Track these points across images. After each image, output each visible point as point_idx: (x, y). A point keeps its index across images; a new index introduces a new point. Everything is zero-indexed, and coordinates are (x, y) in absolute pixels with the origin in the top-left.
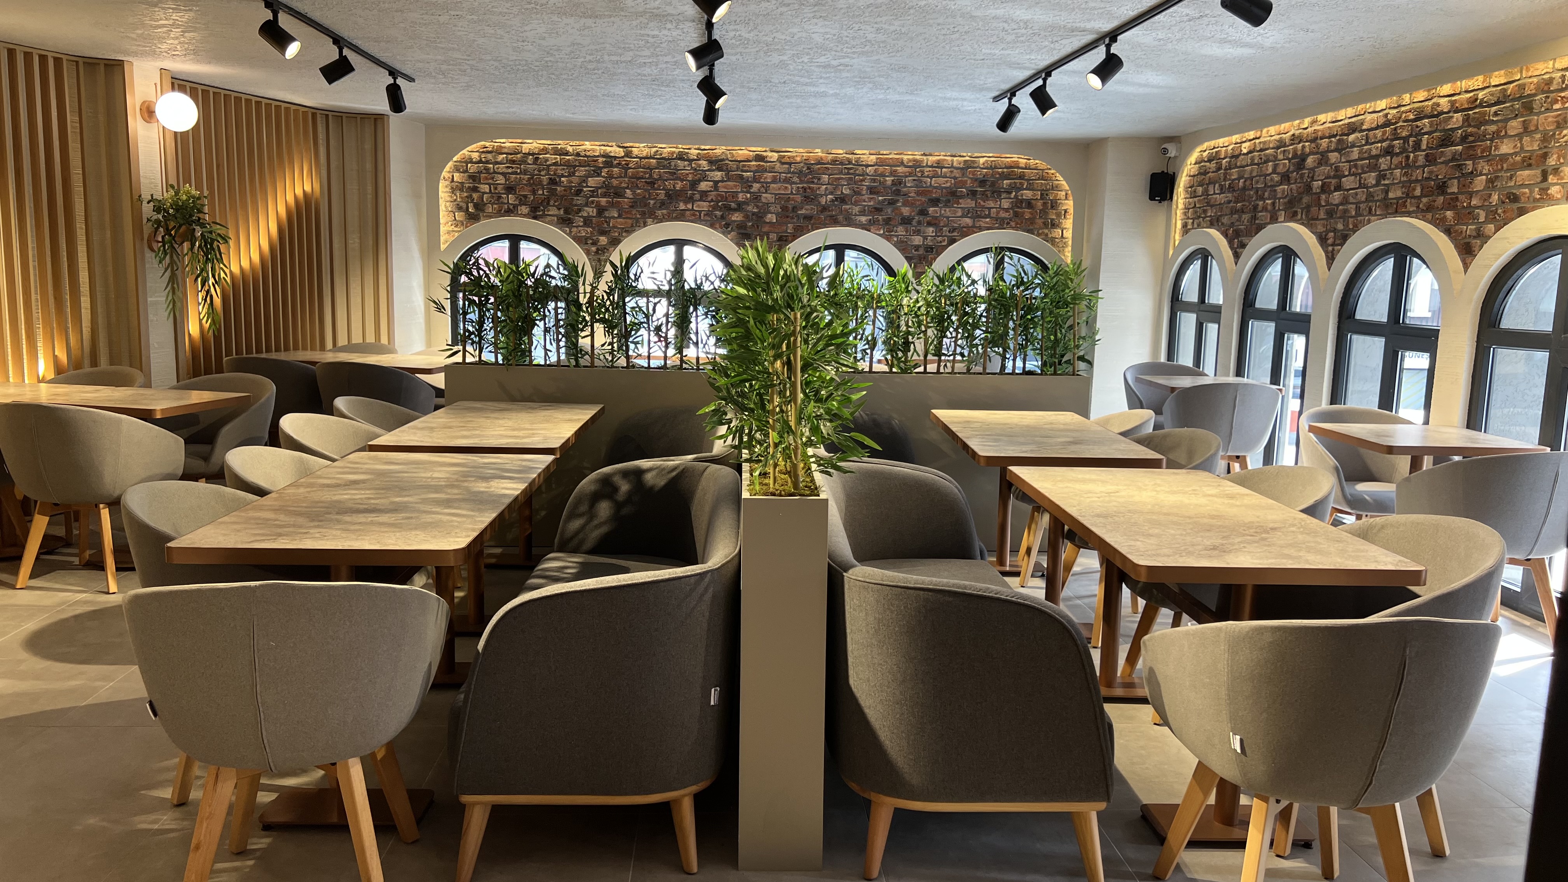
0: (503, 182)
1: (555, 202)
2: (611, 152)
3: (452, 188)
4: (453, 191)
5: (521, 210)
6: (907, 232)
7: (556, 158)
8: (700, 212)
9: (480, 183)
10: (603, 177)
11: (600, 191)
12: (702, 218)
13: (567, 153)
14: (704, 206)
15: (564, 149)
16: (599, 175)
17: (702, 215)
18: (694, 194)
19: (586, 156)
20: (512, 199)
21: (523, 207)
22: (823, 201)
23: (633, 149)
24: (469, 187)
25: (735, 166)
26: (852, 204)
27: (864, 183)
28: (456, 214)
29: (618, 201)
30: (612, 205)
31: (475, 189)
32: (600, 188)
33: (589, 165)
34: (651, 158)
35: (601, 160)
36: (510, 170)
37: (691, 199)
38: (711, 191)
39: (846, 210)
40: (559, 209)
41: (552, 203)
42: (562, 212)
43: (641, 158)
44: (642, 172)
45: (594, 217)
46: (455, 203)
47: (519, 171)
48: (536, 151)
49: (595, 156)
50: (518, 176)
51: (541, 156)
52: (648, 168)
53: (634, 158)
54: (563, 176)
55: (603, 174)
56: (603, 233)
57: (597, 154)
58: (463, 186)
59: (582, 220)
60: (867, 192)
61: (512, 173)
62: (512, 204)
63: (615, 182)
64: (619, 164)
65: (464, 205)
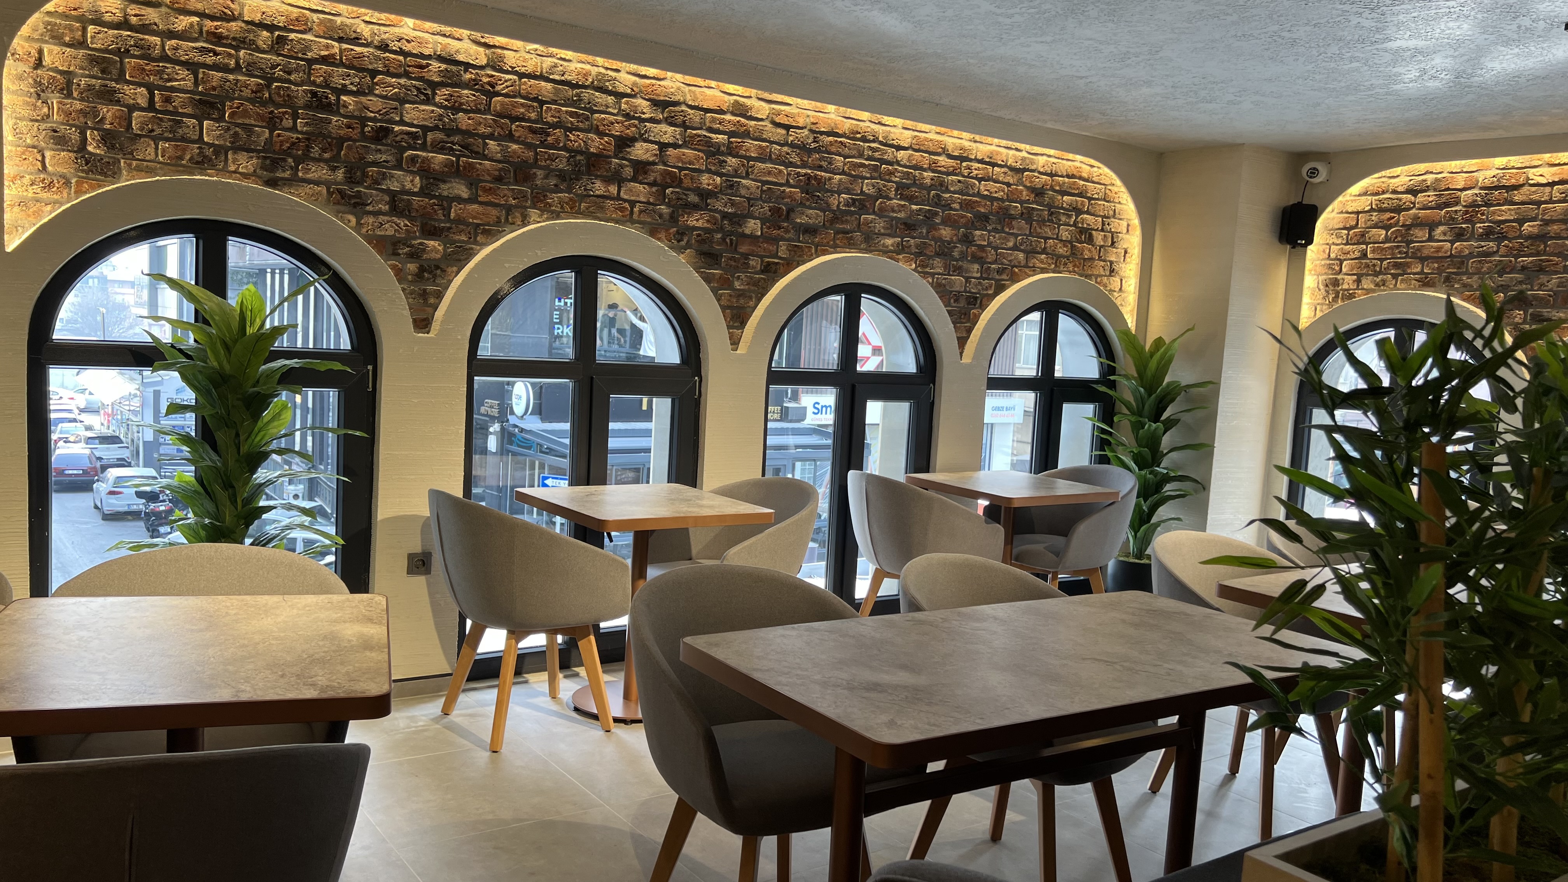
0: (189, 84)
1: (324, 150)
2: (457, 51)
3: (38, 83)
4: (40, 91)
5: (235, 161)
6: (945, 268)
7: (327, 47)
8: (633, 203)
9: (121, 79)
10: (440, 106)
11: (430, 136)
12: (635, 216)
13: (356, 40)
14: (640, 191)
15: (350, 27)
16: (428, 101)
17: (636, 210)
18: (622, 166)
19: (401, 52)
20: (210, 131)
21: (242, 157)
22: (834, 201)
23: (505, 52)
24: (90, 88)
25: (697, 119)
26: (874, 213)
27: (894, 179)
28: (48, 154)
29: (470, 164)
30: (455, 171)
31: (108, 96)
32: (431, 129)
33: (407, 75)
34: (541, 77)
35: (435, 65)
36: (210, 59)
37: (617, 178)
38: (654, 163)
39: (867, 223)
40: (334, 169)
41: (315, 151)
42: (340, 174)
43: (522, 75)
44: (522, 105)
45: (414, 194)
46: (43, 126)
47: (232, 63)
48: (281, 21)
49: (422, 56)
50: (231, 77)
51: (292, 36)
52: (535, 99)
53: (507, 72)
54: (344, 91)
55: (437, 99)
56: (432, 232)
57: (427, 52)
58: (69, 83)
59: (387, 198)
60: (896, 195)
61: (215, 67)
62: (210, 145)
63: (463, 120)
64: (476, 82)
65: (74, 136)
